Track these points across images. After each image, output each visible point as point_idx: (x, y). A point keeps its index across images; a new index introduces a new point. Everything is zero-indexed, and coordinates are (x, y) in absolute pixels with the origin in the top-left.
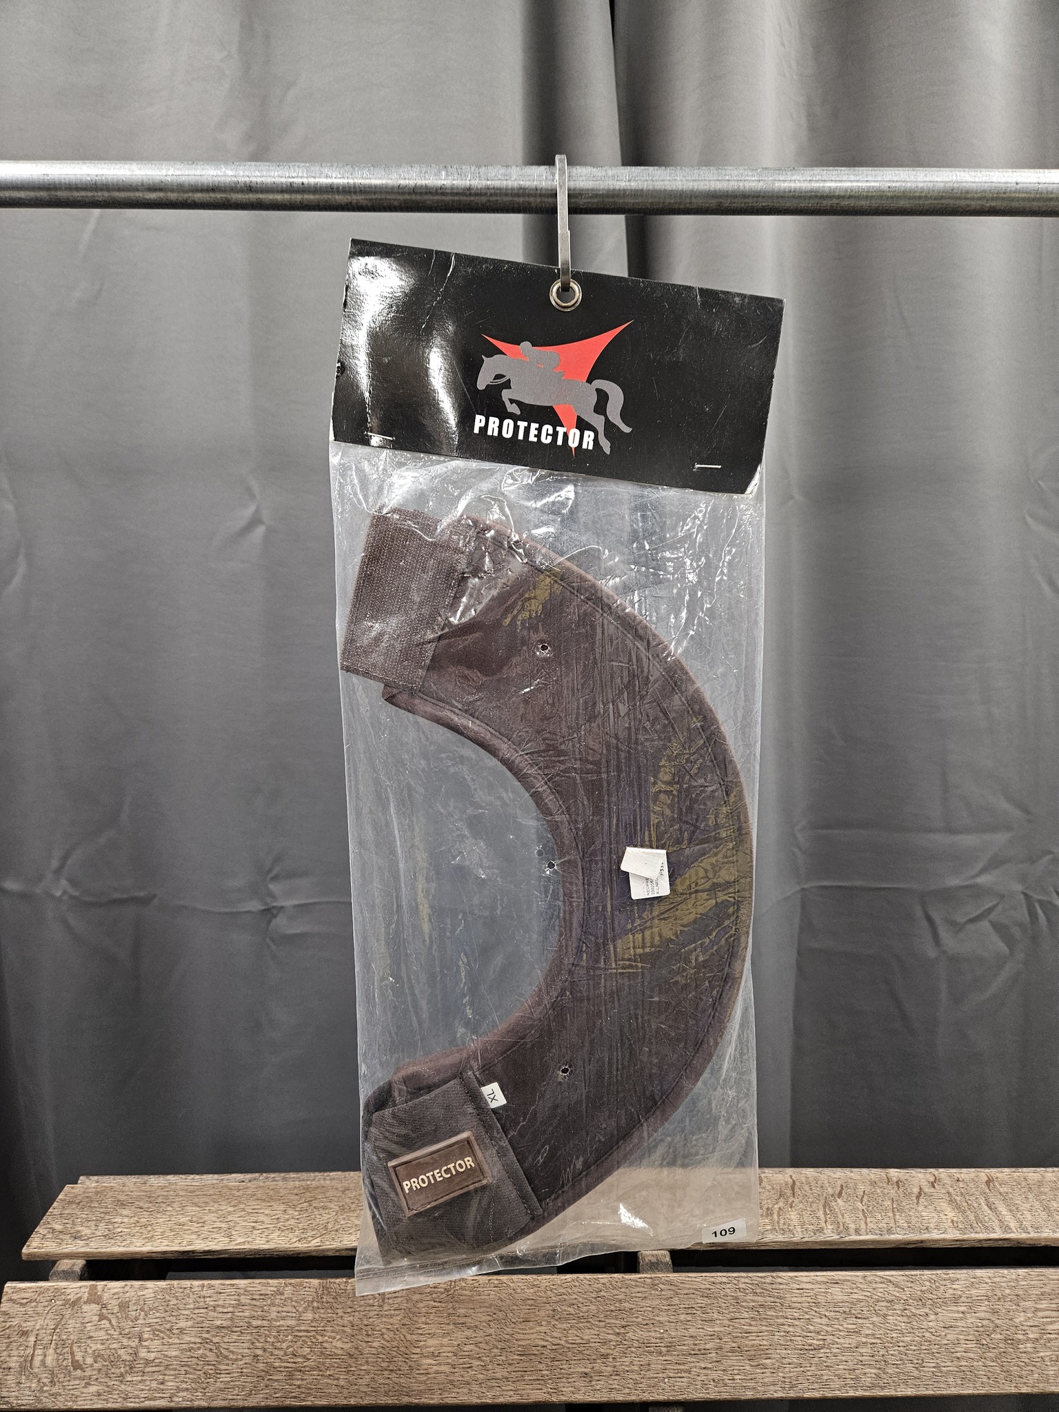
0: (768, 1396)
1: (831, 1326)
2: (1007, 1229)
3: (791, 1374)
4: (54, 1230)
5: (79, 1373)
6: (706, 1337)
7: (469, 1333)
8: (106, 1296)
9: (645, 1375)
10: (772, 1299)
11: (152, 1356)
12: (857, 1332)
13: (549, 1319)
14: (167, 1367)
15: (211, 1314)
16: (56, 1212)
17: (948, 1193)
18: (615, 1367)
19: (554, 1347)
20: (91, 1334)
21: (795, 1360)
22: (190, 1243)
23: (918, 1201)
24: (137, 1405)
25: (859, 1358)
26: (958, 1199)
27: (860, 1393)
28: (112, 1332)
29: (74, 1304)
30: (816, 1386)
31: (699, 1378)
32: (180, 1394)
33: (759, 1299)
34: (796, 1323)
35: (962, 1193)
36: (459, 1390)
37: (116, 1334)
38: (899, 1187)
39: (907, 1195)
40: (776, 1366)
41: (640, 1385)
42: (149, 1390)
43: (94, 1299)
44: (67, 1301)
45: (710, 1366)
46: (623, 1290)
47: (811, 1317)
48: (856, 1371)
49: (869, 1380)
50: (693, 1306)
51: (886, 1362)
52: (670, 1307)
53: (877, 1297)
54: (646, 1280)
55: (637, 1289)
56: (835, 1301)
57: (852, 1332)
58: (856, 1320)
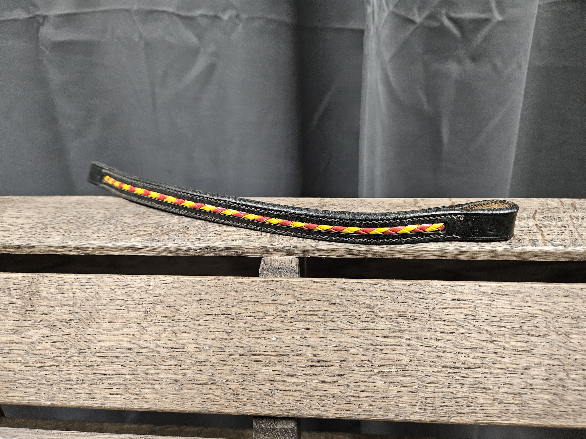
0: (402, 418)
1: (493, 342)
3: (436, 395)
6: (329, 348)
7: (45, 331)
9: (247, 386)
10: (418, 310)
12: (531, 352)
13: (139, 321)
18: (211, 375)
19: (142, 350)
21: (441, 379)
25: (530, 381)
27: (526, 421)
30: (467, 410)
31: (316, 393)
33: (402, 308)
34: (447, 337)
36: (26, 390)
40: (416, 384)
41: (241, 397)
45: (329, 380)
46: (232, 293)
47: (468, 331)
48: (523, 396)
49: (540, 406)
50: (316, 313)
51: (564, 386)
52: (287, 314)
53: (558, 312)
54: (260, 283)
55: (248, 293)
56: (501, 314)
57: (522, 351)
58: (527, 337)
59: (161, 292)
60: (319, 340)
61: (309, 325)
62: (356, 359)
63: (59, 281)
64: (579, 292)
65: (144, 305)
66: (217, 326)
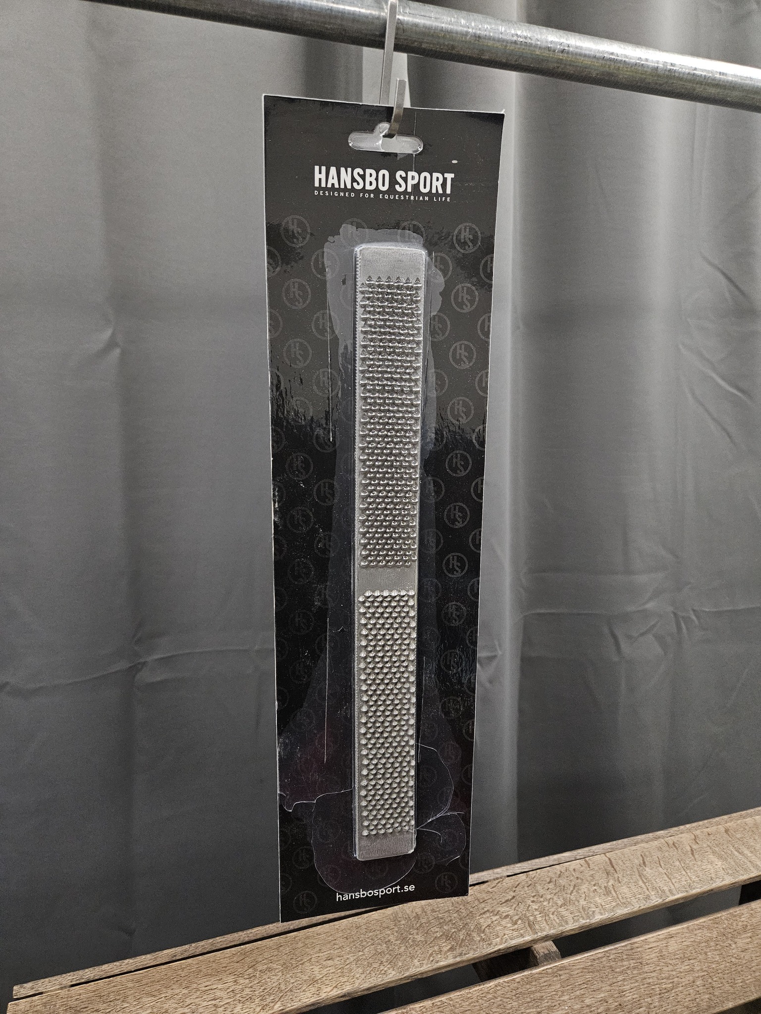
1: (675, 970)
10: (634, 961)
12: (692, 970)
17: (709, 846)
21: (658, 1003)
23: (694, 857)
25: (697, 989)
26: (717, 849)
33: (625, 963)
34: (652, 975)
35: (717, 845)
38: (677, 849)
39: (685, 854)
46: (534, 983)
47: (662, 967)
48: (697, 1000)
49: (705, 1004)
50: (584, 981)
51: (713, 987)
52: (568, 987)
53: (698, 941)
54: (547, 970)
55: (543, 980)
56: (673, 951)
57: (689, 971)
58: (689, 961)
59: (490, 996)
60: (590, 1000)
61: (582, 992)
62: (613, 1006)
63: (422, 1009)
64: (704, 924)
65: (484, 1010)
66: (531, 1010)
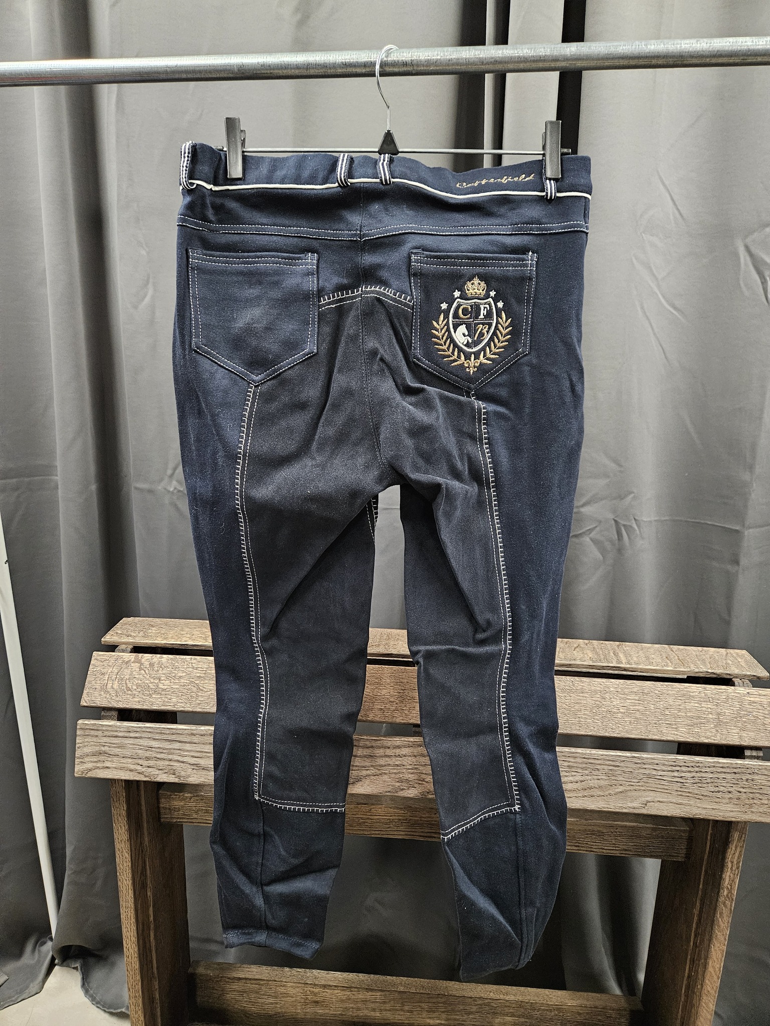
2: (620, 662)
4: (117, 633)
5: (130, 692)
8: (143, 660)
11: (166, 687)
14: (172, 692)
15: (195, 671)
16: (118, 627)
17: (594, 649)
20: (136, 676)
22: (186, 641)
24: (158, 708)
28: (146, 676)
29: (127, 662)
32: (179, 704)
37: (148, 678)
42: (164, 702)
43: (137, 661)
44: (124, 661)
